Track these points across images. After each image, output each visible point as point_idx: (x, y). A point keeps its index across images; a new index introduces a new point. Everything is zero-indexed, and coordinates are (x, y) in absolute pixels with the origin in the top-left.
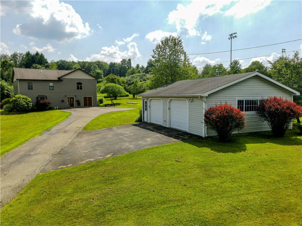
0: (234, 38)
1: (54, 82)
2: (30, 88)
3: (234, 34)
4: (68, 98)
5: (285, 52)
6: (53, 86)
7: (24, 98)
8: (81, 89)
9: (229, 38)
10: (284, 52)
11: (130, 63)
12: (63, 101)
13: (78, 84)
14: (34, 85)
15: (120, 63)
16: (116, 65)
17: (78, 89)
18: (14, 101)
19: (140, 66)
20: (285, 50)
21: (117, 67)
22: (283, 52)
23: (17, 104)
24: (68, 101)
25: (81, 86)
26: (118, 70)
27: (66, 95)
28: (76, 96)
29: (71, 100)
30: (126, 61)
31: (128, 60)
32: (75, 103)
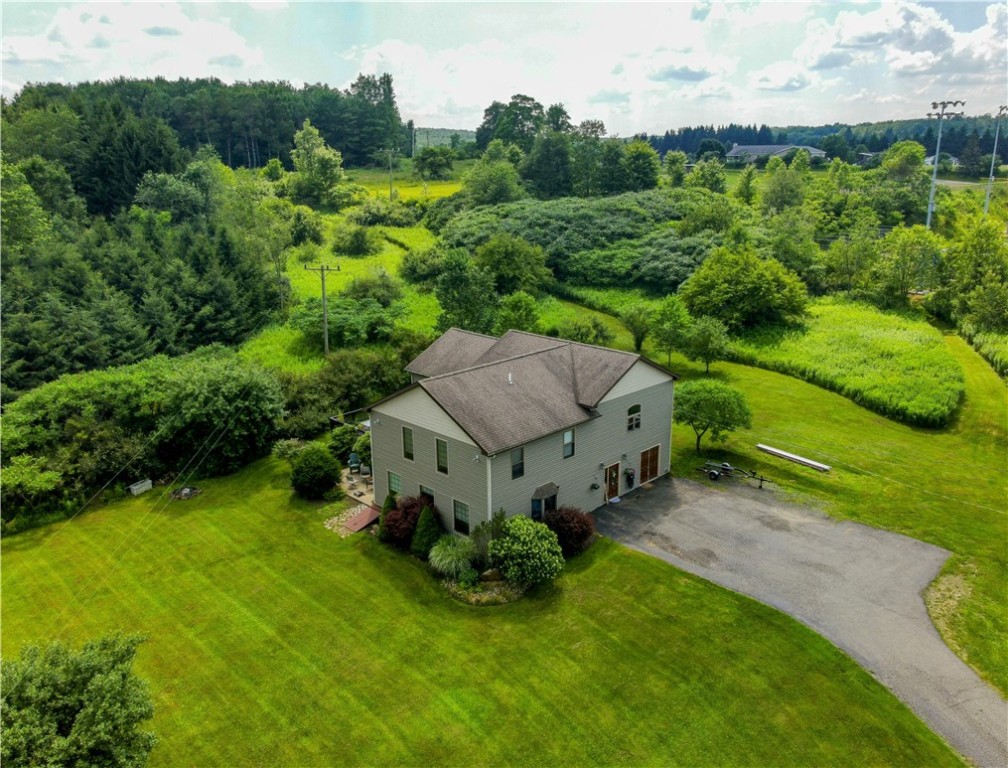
1: (574, 428)
2: (517, 471)
4: (606, 470)
6: (573, 444)
8: (638, 425)
12: (594, 487)
13: (631, 411)
14: (528, 457)
15: (353, 92)
16: (338, 102)
17: (630, 429)
21: (344, 109)
24: (606, 481)
25: (638, 418)
26: (351, 120)
27: (602, 465)
28: (624, 456)
29: (611, 475)
30: (374, 85)
31: (381, 83)
32: (621, 482)
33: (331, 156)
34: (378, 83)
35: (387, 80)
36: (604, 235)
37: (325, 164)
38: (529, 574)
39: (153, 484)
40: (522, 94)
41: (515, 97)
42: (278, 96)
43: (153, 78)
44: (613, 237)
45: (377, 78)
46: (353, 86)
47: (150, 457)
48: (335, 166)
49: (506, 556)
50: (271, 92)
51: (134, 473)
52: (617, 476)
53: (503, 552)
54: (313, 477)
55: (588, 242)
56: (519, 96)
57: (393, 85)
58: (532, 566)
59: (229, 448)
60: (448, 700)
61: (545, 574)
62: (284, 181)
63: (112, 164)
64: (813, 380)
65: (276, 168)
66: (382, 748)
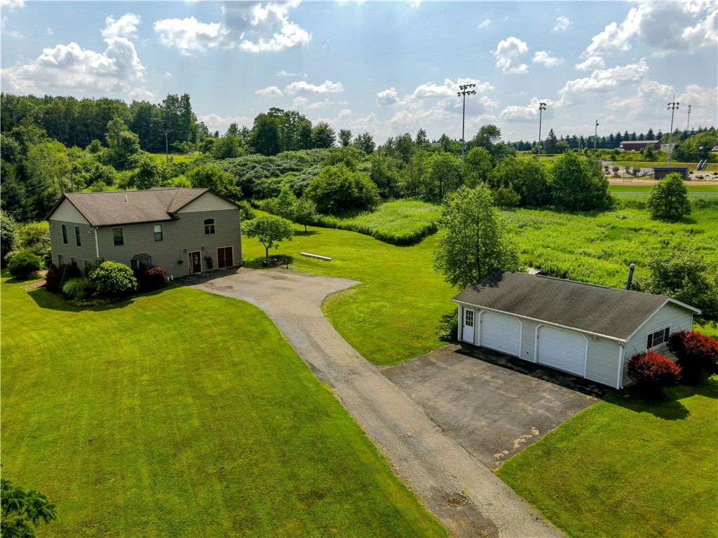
0: (469, 94)
1: (162, 223)
2: (119, 242)
3: (470, 86)
4: (190, 254)
5: (545, 109)
6: (162, 233)
7: (120, 270)
8: (213, 231)
9: (459, 93)
10: (543, 110)
11: (188, 104)
12: (180, 262)
13: (207, 222)
14: (126, 235)
15: (164, 105)
16: (154, 112)
17: (207, 232)
18: (103, 277)
19: (240, 128)
20: (545, 105)
21: (156, 116)
22: (540, 109)
23: (113, 284)
24: (191, 262)
25: (213, 227)
26: (160, 123)
27: (186, 250)
28: (204, 248)
29: (194, 258)
30: (177, 100)
31: (182, 99)
32: (203, 264)
33: (131, 137)
34: (180, 99)
35: (186, 98)
36: (279, 169)
37: (127, 142)
40: (276, 107)
41: (271, 109)
42: (110, 106)
43: (27, 95)
44: (283, 171)
45: (179, 96)
46: (164, 101)
48: (134, 143)
50: (105, 104)
52: (199, 259)
54: (20, 265)
55: (268, 174)
56: (274, 108)
57: (190, 101)
62: (101, 153)
64: (360, 231)
65: (97, 146)
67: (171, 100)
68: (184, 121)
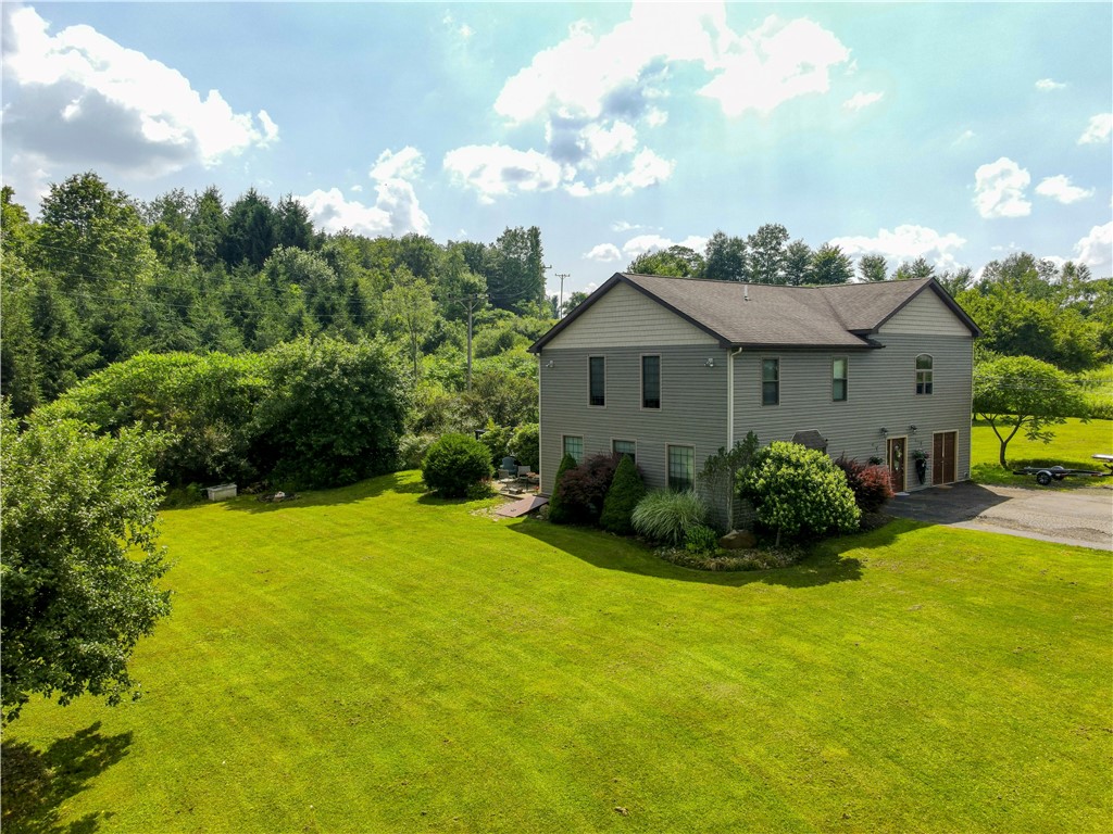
1: (847, 355)
2: (769, 393)
4: (889, 442)
6: (844, 382)
8: (929, 389)
11: (538, 243)
13: (921, 363)
15: (499, 245)
17: (919, 390)
24: (889, 461)
25: (930, 377)
26: (495, 271)
27: (883, 430)
28: (913, 428)
29: (895, 453)
30: (522, 238)
31: (529, 235)
32: (908, 469)
33: (475, 281)
34: (526, 236)
35: (535, 233)
37: (469, 288)
38: (808, 515)
39: (238, 492)
42: (422, 244)
45: (525, 230)
46: (499, 240)
47: (239, 453)
48: (480, 291)
49: (767, 487)
51: (215, 469)
52: (903, 456)
53: (762, 481)
57: (540, 237)
58: (812, 502)
59: (342, 441)
60: (699, 656)
61: (836, 519)
63: (240, 244)
66: (585, 708)
67: (511, 238)
68: (530, 269)
